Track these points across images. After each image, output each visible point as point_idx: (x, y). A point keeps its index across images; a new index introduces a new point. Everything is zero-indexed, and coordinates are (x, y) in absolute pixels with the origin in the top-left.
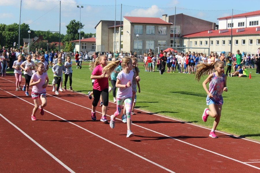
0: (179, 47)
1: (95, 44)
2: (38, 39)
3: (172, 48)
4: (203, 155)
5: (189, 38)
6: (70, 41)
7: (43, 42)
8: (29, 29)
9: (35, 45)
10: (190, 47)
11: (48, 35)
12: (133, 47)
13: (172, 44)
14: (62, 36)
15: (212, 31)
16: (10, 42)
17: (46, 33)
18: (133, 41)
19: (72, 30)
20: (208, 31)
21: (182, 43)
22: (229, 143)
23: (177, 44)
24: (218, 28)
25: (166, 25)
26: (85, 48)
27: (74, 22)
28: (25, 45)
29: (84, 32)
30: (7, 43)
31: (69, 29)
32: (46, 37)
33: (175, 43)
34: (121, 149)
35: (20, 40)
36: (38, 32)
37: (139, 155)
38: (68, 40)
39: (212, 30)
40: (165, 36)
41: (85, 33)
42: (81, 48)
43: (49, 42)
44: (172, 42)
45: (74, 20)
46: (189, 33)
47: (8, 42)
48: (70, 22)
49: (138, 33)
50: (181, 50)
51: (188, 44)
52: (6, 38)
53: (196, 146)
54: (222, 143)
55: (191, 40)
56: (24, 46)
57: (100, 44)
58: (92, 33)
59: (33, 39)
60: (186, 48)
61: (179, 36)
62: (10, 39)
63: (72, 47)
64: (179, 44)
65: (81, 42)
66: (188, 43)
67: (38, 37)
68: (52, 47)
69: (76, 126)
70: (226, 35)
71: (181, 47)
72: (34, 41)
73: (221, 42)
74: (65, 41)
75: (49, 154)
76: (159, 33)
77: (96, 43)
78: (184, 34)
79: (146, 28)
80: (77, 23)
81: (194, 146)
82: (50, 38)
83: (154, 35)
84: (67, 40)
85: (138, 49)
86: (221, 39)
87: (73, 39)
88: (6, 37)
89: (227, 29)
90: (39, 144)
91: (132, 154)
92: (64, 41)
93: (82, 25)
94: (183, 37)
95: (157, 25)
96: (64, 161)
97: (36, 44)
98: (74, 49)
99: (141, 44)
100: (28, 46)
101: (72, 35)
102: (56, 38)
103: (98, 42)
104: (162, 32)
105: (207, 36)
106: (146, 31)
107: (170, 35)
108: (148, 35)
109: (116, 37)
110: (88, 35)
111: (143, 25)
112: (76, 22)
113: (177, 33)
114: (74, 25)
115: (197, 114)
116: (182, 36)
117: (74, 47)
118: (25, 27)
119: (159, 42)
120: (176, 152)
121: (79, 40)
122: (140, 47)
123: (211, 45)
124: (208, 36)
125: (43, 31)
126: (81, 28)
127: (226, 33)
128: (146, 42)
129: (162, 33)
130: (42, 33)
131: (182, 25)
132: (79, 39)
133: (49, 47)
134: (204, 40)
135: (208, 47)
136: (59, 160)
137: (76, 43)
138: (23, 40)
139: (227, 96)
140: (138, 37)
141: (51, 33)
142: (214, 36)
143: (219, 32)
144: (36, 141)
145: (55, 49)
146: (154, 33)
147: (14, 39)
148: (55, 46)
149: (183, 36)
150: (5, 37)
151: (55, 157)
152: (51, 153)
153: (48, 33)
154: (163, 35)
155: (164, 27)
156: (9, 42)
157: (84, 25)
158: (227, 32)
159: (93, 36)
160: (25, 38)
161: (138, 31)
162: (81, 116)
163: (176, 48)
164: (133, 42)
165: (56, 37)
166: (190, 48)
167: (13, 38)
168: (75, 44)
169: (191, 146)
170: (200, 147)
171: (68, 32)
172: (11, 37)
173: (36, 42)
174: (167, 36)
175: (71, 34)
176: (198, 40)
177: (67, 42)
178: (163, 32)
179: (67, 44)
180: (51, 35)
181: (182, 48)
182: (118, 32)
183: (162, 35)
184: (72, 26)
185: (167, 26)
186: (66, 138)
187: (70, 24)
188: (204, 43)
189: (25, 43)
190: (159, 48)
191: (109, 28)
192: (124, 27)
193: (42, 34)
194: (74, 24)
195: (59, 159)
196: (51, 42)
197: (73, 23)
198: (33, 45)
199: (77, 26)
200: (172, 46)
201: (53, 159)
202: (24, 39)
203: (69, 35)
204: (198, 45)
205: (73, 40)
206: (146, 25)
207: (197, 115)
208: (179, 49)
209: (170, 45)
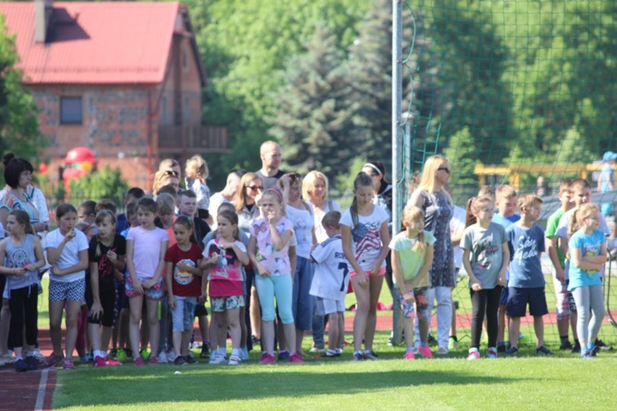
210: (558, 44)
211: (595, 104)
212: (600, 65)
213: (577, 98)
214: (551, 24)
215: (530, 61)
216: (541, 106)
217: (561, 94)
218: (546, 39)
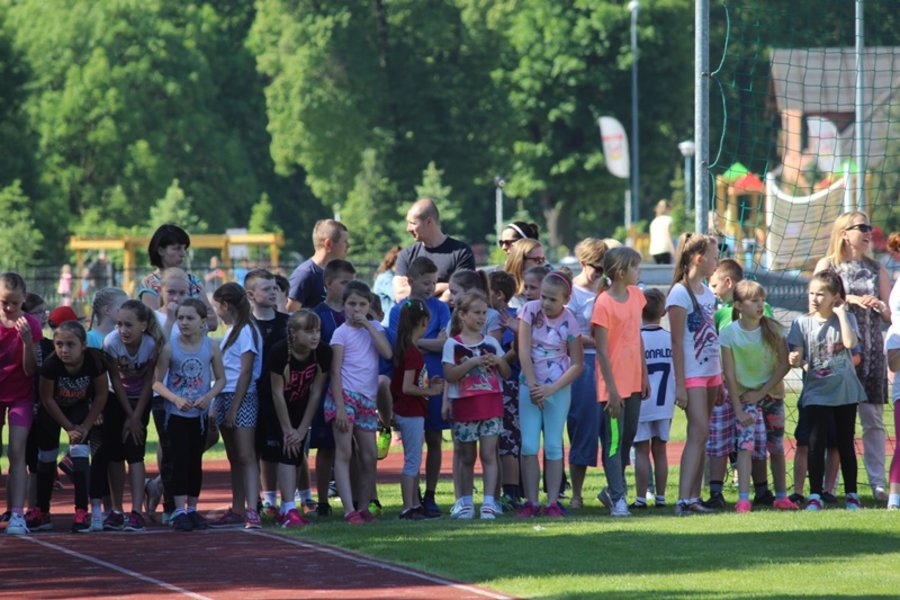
28: (804, 144)
30: (534, 133)
47: (553, 115)
52: (513, 62)
56: (793, 162)
62: (574, 63)
88: (520, 35)
138: (765, 68)
147: (628, 60)
150: (495, 49)
156: (559, 122)
160: (800, 43)
167: (613, 53)
172: (594, 34)
202: (785, 64)
210: (98, 63)
211: (154, 149)
212: (159, 92)
213: (127, 140)
214: (85, 31)
215: (59, 85)
217: (105, 132)
218: (80, 52)
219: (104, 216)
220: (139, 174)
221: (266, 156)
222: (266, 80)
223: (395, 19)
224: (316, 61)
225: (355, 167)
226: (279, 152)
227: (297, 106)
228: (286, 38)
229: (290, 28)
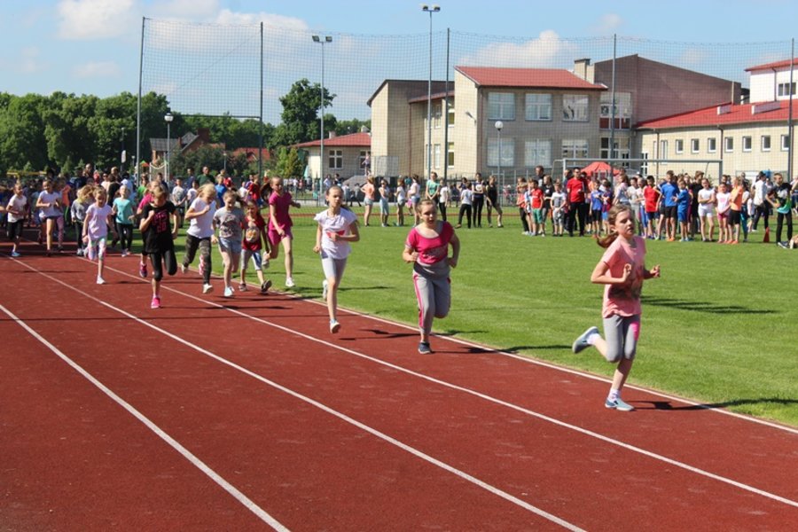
0: (627, 157)
1: (369, 153)
2: (195, 141)
3: (607, 163)
4: (704, 491)
5: (658, 132)
6: (293, 144)
7: (211, 150)
8: (168, 110)
9: (188, 159)
10: (661, 158)
11: (225, 128)
12: (486, 159)
13: (604, 149)
14: (267, 130)
15: (729, 106)
16: (112, 150)
17: (218, 120)
18: (484, 141)
19: (297, 110)
20: (719, 108)
21: (635, 146)
22: (787, 453)
23: (620, 151)
24: (749, 98)
25: (587, 92)
26: (339, 165)
27: (304, 88)
28: (157, 157)
29: (335, 116)
30: (102, 154)
31: (290, 108)
32: (219, 134)
33: (615, 145)
34: (452, 474)
35: (141, 144)
36: (196, 117)
37: (505, 491)
38: (288, 140)
39: (730, 103)
40: (582, 125)
41: (338, 120)
42: (327, 165)
43: (228, 148)
44: (605, 142)
45: (303, 82)
46: (658, 117)
47: (106, 150)
48: (291, 88)
49: (501, 117)
50: (633, 168)
51: (656, 150)
52: (98, 139)
53: (684, 463)
54: (765, 455)
55: (663, 136)
56: (154, 161)
57: (385, 153)
58: (360, 119)
59: (181, 140)
60: (651, 161)
61: (626, 125)
62: (110, 140)
63: (299, 163)
64: (626, 151)
65: (325, 146)
66: (656, 146)
67: (195, 134)
68: (238, 162)
69: (311, 404)
70: (774, 120)
71: (633, 157)
72: (183, 145)
73: (757, 143)
74: (278, 143)
75: (231, 492)
76: (566, 115)
77: (373, 150)
78: (642, 119)
79: (524, 102)
80: (312, 90)
81: (676, 466)
82: (232, 135)
83: (551, 121)
84: (283, 143)
85: (501, 167)
86: (757, 134)
87: (303, 137)
88: (100, 134)
89: (776, 100)
90: (202, 461)
91: (485, 490)
92: (275, 144)
93: (330, 95)
94: (640, 128)
95: (562, 92)
96: (278, 512)
97: (188, 156)
98: (305, 168)
99: (511, 150)
100: (166, 163)
101: (300, 126)
102: (250, 136)
103: (379, 144)
104: (576, 113)
105: (714, 124)
106: (524, 109)
107: (598, 121)
108: (530, 123)
109: (434, 131)
110: (347, 124)
111: (517, 91)
112: (311, 85)
113: (620, 116)
114: (304, 96)
115: (685, 366)
116: (635, 123)
117: (306, 163)
118: (157, 105)
119: (566, 143)
120: (622, 483)
121: (321, 142)
122: (506, 160)
123: (727, 150)
124: (718, 124)
125: (211, 117)
126: (326, 104)
127: (774, 112)
128: (524, 144)
129: (575, 116)
130: (208, 122)
131: (635, 91)
132: (319, 138)
133: (228, 163)
134: (704, 136)
135: (719, 159)
136: (262, 508)
137: (312, 151)
138: (149, 142)
139: (777, 309)
140: (499, 129)
141: (236, 122)
142: (735, 122)
143: (753, 112)
144: (191, 451)
145: (248, 168)
146: (549, 115)
147: (121, 139)
148: (248, 160)
149: (640, 124)
150: (95, 136)
151: (248, 500)
152: (238, 488)
153: (226, 119)
154: (578, 122)
155: (579, 99)
156: (108, 151)
157: (335, 95)
158: (775, 110)
159: (363, 128)
160: (156, 137)
161: (502, 110)
162: (328, 373)
163: (617, 162)
164: (487, 146)
165: (251, 133)
166: (661, 161)
167: (118, 139)
168: (307, 154)
169: (667, 463)
170: (695, 467)
171: (285, 117)
172: (114, 134)
173: (190, 150)
174: (588, 124)
175: (296, 123)
176: (687, 137)
177: (283, 149)
178: (578, 114)
179: (282, 155)
180: (236, 126)
181: (638, 162)
182: (437, 114)
183: (575, 122)
184: (299, 99)
185: (592, 93)
186: (281, 441)
187: (293, 92)
188: (704, 144)
189: (157, 153)
190: (567, 161)
191: (410, 104)
192: (456, 98)
193: (206, 125)
194: (303, 94)
195: (263, 506)
196: (235, 150)
197: (301, 90)
198: (181, 159)
199: (313, 98)
200: (604, 155)
201: (242, 506)
202: (153, 141)
203: (291, 125)
204: (687, 152)
205: (301, 142)
206: (523, 91)
207: (688, 368)
208: (627, 164)
209: (600, 153)
210: (13, 137)
211: (24, 155)
212: (25, 143)
213: (20, 152)
214: (11, 130)
215: (5, 141)
216: (8, 154)
217: (14, 151)
218: (10, 135)
219: (14, 168)
220: (21, 159)
221: (47, 158)
222: (47, 141)
223: (74, 130)
224: (57, 138)
225: (65, 159)
226: (50, 156)
227: (54, 147)
228: (52, 133)
229: (52, 131)
